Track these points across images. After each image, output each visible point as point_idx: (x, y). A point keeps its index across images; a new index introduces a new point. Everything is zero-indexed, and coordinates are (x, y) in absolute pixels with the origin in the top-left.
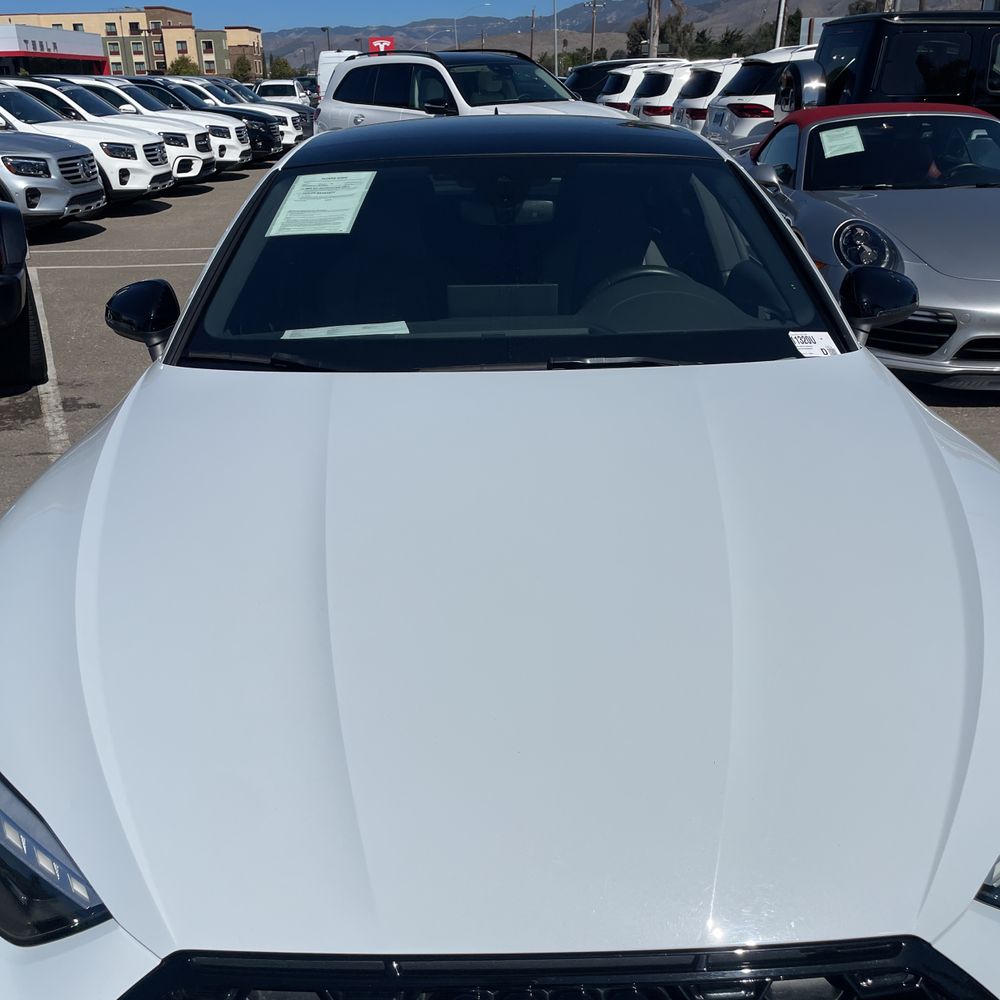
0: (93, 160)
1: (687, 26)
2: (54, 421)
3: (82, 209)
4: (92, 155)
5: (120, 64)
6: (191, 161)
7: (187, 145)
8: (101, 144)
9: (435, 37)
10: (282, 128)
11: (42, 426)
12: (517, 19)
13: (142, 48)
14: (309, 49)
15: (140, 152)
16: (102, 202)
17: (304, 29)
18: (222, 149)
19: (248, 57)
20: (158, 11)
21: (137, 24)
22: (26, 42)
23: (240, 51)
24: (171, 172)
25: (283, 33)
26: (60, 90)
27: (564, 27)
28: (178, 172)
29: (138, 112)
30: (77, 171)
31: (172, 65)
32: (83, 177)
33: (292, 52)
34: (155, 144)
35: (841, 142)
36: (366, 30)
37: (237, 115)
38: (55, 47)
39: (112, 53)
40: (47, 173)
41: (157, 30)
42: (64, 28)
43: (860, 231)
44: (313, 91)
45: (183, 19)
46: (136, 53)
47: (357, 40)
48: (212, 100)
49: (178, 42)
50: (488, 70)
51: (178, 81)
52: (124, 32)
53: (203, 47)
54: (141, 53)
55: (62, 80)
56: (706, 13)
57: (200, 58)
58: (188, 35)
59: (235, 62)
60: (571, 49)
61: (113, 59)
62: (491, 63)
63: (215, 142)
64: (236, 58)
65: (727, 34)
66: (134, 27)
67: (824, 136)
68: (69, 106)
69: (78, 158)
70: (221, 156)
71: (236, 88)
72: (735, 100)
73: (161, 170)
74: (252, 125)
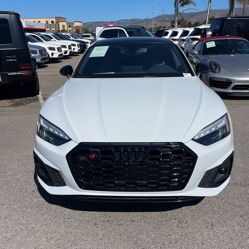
0: (46, 51)
1: (186, 20)
2: (41, 101)
3: (44, 61)
4: (46, 49)
5: (49, 30)
6: (67, 51)
7: (66, 48)
8: (48, 47)
9: (124, 24)
10: (87, 44)
11: (39, 102)
12: (144, 19)
13: (54, 27)
14: (93, 27)
15: (56, 49)
16: (48, 60)
17: (93, 22)
18: (74, 49)
19: (79, 29)
20: (58, 18)
21: (53, 21)
22: (27, 25)
23: (77, 27)
24: (63, 54)
25: (87, 23)
26: (38, 35)
27: (156, 21)
28: (64, 54)
29: (55, 41)
30: (43, 53)
31: (61, 31)
32: (44, 54)
33: (89, 27)
34: (60, 47)
35: (211, 45)
36: (107, 22)
37: (78, 41)
38: (34, 26)
39: (47, 28)
40: (36, 53)
41: (58, 22)
42: (36, 22)
43: (212, 63)
44: (94, 37)
45: (64, 20)
46: (53, 28)
47: (105, 25)
48: (72, 38)
49: (62, 25)
50: (135, 30)
51: (64, 34)
52: (50, 23)
53: (68, 26)
54: (54, 28)
55: (39, 33)
56: (191, 18)
57: (68, 29)
58: (65, 24)
59: (76, 30)
60: (157, 26)
61: (47, 29)
62: (135, 29)
63: (73, 47)
64: (76, 29)
65: (196, 23)
66: (52, 22)
67: (207, 43)
68: (40, 39)
69: (43, 50)
70: (74, 50)
71: (77, 35)
72: (192, 37)
73: (61, 53)
74: (81, 44)
